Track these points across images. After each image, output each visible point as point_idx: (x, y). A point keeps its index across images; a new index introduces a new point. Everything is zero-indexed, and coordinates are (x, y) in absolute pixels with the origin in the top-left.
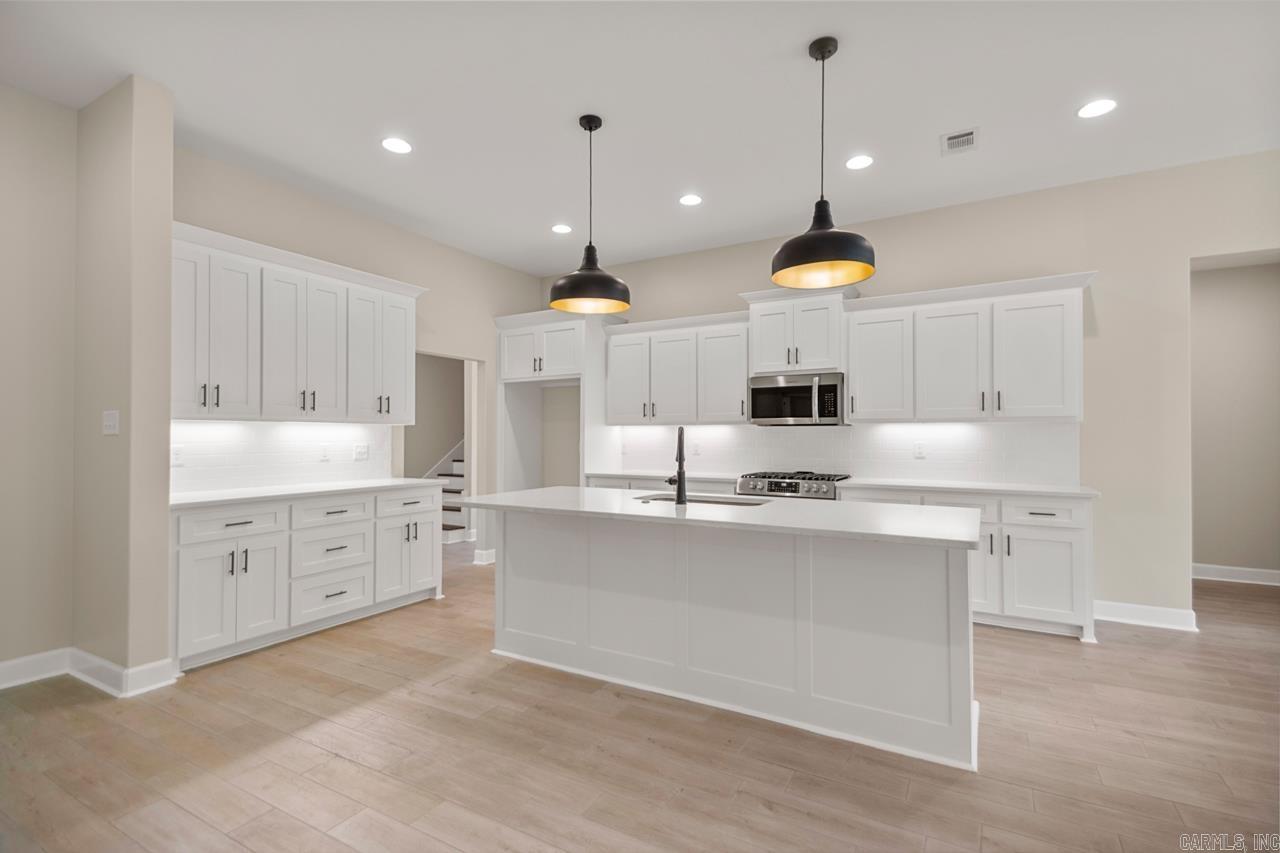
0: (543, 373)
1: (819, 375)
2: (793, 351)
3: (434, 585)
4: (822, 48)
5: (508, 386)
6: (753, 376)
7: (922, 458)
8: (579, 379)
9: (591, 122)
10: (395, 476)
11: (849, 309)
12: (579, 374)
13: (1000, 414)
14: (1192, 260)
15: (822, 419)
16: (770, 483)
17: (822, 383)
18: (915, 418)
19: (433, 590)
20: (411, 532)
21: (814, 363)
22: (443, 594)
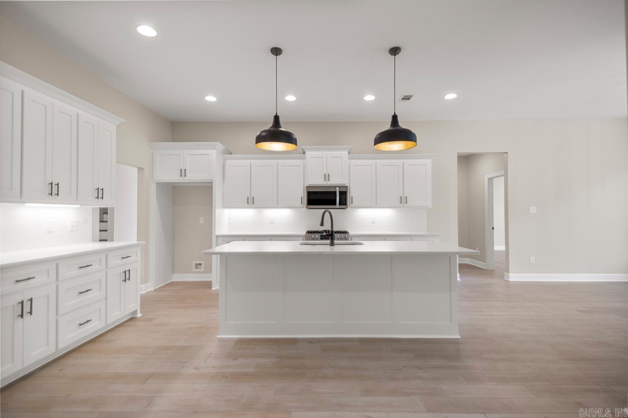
0: (186, 178)
1: (339, 187)
2: (327, 175)
3: (135, 309)
4: (395, 51)
5: (158, 184)
6: (308, 185)
7: (374, 223)
8: (212, 183)
9: (276, 51)
10: (94, 241)
11: (350, 158)
12: (213, 180)
13: (406, 205)
14: (458, 153)
15: (341, 206)
16: (321, 236)
17: (341, 190)
18: (376, 206)
19: (135, 312)
20: (126, 276)
21: (336, 181)
22: (141, 313)
